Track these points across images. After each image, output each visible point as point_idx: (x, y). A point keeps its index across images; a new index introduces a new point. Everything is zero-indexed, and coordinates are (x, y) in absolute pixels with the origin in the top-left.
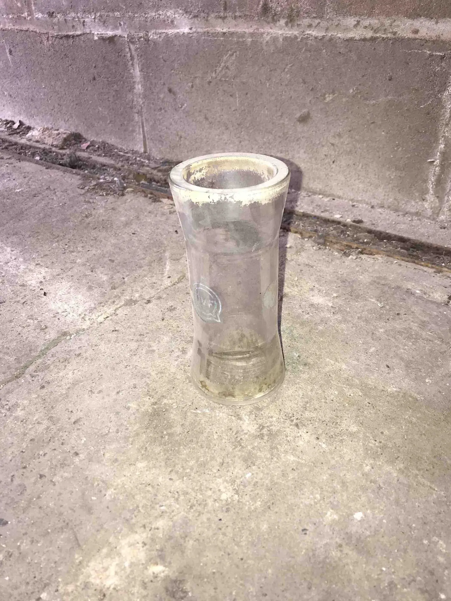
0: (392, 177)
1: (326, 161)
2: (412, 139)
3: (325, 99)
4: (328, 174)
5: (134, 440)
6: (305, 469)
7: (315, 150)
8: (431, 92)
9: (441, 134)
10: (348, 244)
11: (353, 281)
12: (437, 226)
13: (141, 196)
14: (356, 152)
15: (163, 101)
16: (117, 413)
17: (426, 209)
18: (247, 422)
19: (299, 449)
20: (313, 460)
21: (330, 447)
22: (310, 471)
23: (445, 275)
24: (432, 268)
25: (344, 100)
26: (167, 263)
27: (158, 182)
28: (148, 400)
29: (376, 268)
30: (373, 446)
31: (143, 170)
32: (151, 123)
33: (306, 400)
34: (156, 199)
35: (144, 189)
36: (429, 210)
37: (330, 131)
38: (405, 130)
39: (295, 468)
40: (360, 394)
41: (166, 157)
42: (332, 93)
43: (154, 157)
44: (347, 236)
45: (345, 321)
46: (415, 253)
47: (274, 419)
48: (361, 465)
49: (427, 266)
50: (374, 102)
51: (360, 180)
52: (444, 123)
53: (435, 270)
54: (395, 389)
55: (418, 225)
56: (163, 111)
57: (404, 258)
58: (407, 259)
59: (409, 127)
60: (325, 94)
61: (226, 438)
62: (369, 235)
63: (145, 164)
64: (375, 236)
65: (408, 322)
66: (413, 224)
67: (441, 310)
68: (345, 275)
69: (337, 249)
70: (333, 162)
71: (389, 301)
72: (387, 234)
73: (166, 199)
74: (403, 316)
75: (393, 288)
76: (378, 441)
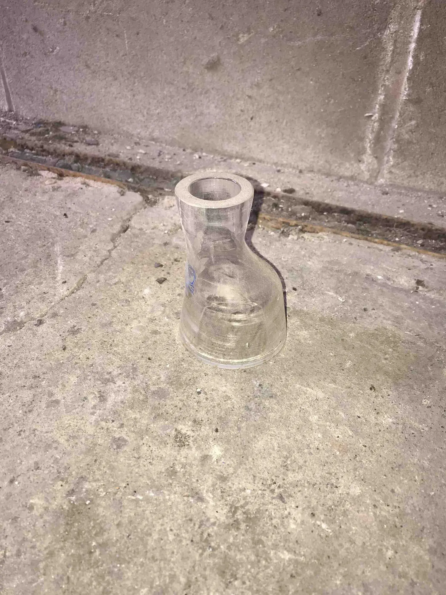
0: (323, 136)
1: (242, 118)
2: (346, 89)
3: (238, 40)
4: (246, 133)
5: (47, 566)
6: (309, 572)
7: (228, 104)
8: (369, 31)
9: (380, 83)
10: (285, 220)
11: (301, 269)
12: (377, 191)
13: (12, 168)
14: (278, 107)
15: (27, 44)
16: (15, 519)
17: (363, 172)
18: (212, 503)
19: (293, 538)
20: (315, 553)
21: (333, 526)
22: (315, 573)
23: (405, 254)
24: (388, 245)
25: (263, 41)
26: (59, 261)
27: (32, 149)
28: (60, 487)
29: (324, 249)
30: (387, 514)
31: (11, 134)
32: (14, 73)
33: (285, 453)
34: (32, 172)
35: (15, 159)
36: (366, 173)
37: (246, 81)
38: (338, 79)
39: (294, 575)
40: (351, 433)
41: (39, 117)
42: (247, 32)
43: (23, 117)
44: (280, 209)
45: (306, 326)
46: (362, 227)
47: (248, 492)
48: (380, 550)
49: (382, 243)
50: (300, 43)
51: (284, 140)
52: (385, 69)
53: (391, 248)
54: (391, 420)
55: (357, 192)
56: (28, 56)
57: (354, 235)
58: (357, 236)
59: (343, 74)
60: (238, 34)
61: (186, 536)
62: (306, 207)
63: (13, 126)
64: (313, 207)
65: (380, 319)
66: (352, 191)
67: (412, 299)
68: (290, 262)
69: (273, 227)
70: (252, 119)
71: (351, 293)
72: (327, 205)
73: (47, 172)
74: (371, 312)
75: (350, 275)
76: (391, 504)
